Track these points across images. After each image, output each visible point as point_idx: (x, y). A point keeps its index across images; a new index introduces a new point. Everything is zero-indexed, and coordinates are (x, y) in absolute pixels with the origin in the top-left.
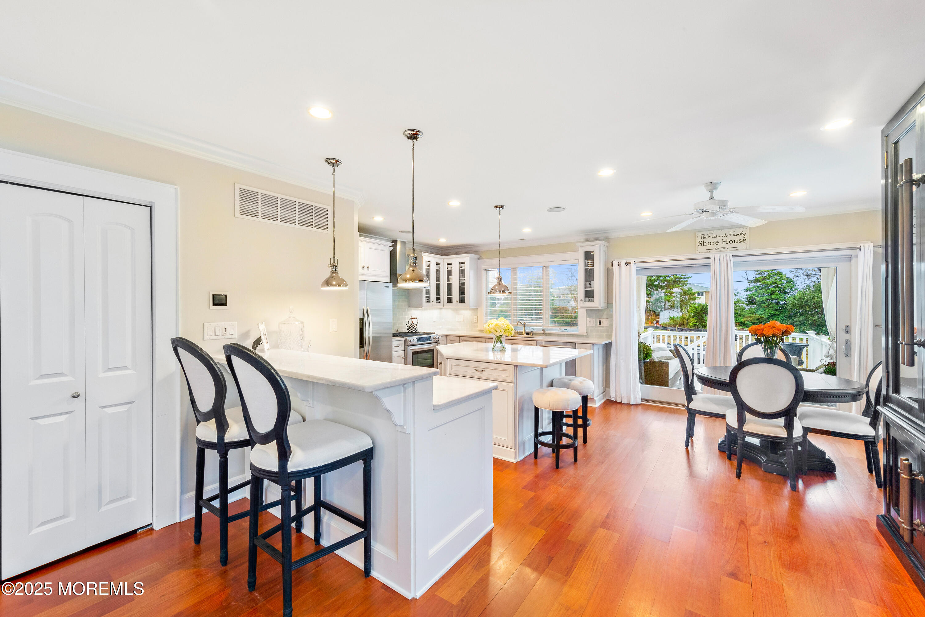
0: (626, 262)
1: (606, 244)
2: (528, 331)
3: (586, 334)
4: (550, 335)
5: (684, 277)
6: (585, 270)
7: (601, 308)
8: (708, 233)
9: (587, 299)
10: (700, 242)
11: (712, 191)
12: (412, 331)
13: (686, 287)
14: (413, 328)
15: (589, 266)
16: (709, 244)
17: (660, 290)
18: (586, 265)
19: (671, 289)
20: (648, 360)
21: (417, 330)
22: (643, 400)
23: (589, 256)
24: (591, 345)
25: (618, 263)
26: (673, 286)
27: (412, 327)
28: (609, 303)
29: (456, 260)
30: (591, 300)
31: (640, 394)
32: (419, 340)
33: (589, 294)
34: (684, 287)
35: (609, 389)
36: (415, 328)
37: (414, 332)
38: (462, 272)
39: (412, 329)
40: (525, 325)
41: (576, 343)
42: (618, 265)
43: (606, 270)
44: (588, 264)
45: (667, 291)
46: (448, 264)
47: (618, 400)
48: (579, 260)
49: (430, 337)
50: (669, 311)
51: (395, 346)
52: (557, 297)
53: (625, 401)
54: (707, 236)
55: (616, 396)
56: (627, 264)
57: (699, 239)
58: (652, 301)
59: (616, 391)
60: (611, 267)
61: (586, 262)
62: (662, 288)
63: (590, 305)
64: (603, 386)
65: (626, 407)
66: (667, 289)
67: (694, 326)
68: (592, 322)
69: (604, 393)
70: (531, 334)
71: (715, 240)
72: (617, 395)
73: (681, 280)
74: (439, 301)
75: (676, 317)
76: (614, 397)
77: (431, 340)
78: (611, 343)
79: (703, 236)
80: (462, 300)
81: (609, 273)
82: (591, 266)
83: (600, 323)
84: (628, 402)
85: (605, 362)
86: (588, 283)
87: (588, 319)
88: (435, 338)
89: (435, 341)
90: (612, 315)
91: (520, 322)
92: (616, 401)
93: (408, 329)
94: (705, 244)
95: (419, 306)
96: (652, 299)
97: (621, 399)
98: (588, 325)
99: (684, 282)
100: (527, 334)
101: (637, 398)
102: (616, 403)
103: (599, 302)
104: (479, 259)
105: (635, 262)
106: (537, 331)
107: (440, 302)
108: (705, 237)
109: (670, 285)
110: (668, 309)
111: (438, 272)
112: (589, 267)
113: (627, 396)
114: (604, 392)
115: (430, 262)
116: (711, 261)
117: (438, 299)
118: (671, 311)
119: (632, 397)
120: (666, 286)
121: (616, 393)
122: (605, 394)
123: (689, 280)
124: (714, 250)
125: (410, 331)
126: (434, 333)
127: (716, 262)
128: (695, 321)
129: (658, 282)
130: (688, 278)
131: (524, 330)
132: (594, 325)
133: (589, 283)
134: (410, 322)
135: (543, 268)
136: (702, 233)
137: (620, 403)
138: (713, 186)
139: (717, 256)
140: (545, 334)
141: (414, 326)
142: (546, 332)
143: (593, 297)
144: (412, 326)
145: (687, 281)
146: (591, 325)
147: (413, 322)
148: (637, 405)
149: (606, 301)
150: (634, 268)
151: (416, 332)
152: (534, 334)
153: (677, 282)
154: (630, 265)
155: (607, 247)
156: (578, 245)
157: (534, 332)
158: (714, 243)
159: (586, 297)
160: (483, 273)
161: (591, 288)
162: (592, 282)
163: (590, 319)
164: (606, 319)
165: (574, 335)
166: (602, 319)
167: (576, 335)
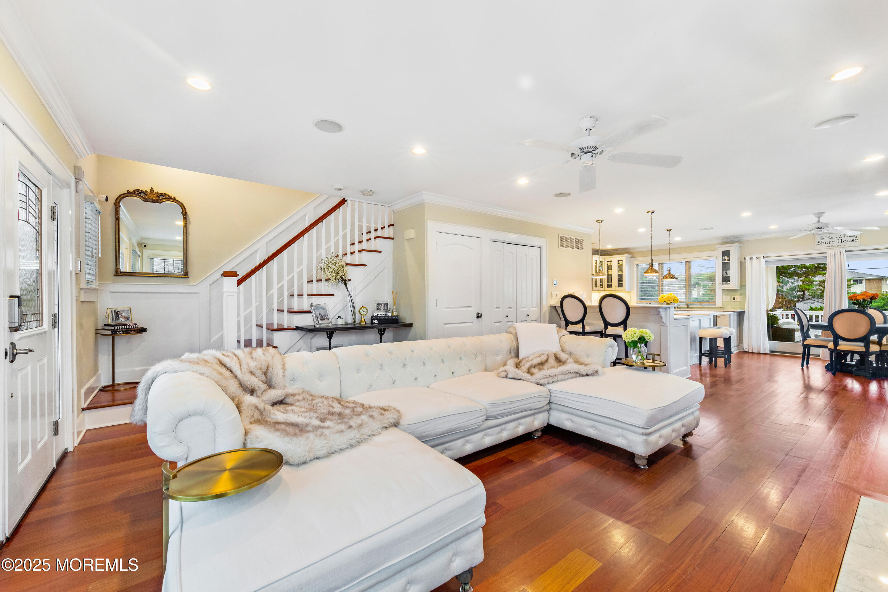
1: (740, 245)
3: (723, 307)
4: (692, 308)
6: (723, 263)
7: (735, 289)
8: (826, 235)
9: (724, 283)
10: (819, 242)
11: (819, 218)
16: (827, 243)
17: (796, 278)
18: (724, 260)
19: (812, 276)
20: (775, 326)
22: (771, 351)
23: (726, 253)
25: (750, 257)
26: (815, 274)
28: (742, 285)
29: (614, 259)
30: (727, 284)
31: (768, 347)
33: (726, 280)
35: (742, 344)
38: (620, 267)
42: (750, 259)
43: (740, 263)
45: (807, 279)
46: (608, 262)
47: (750, 351)
48: (718, 257)
50: (810, 301)
53: (756, 351)
54: (825, 238)
55: (748, 348)
56: (757, 258)
57: (818, 240)
58: (786, 290)
59: (748, 344)
60: (743, 260)
61: (724, 258)
62: (799, 275)
63: (726, 286)
64: (737, 341)
65: (756, 355)
66: (806, 277)
68: (727, 299)
71: (832, 240)
75: (820, 307)
76: (746, 349)
78: (744, 311)
79: (821, 238)
80: (620, 285)
81: (742, 266)
83: (734, 299)
84: (758, 352)
85: (739, 324)
86: (724, 272)
87: (724, 297)
90: (745, 294)
94: (823, 243)
96: (786, 288)
97: (752, 349)
98: (724, 300)
101: (765, 349)
102: (748, 352)
103: (734, 283)
104: (633, 257)
105: (764, 256)
107: (602, 287)
108: (823, 238)
109: (811, 272)
110: (809, 299)
112: (726, 261)
113: (758, 348)
114: (739, 345)
116: (827, 255)
118: (813, 302)
119: (762, 348)
120: (805, 273)
121: (748, 346)
122: (739, 347)
124: (831, 247)
127: (831, 255)
129: (794, 268)
132: (729, 301)
133: (726, 272)
135: (686, 263)
136: (820, 236)
137: (752, 353)
138: (819, 215)
139: (832, 251)
140: (688, 307)
143: (729, 281)
146: (727, 301)
148: (766, 354)
149: (740, 284)
150: (763, 261)
153: (821, 268)
154: (760, 259)
155: (741, 248)
156: (717, 246)
158: (831, 243)
159: (723, 281)
160: (635, 266)
161: (727, 275)
162: (728, 271)
163: (726, 296)
164: (740, 296)
165: (712, 308)
166: (736, 296)
167: (714, 308)
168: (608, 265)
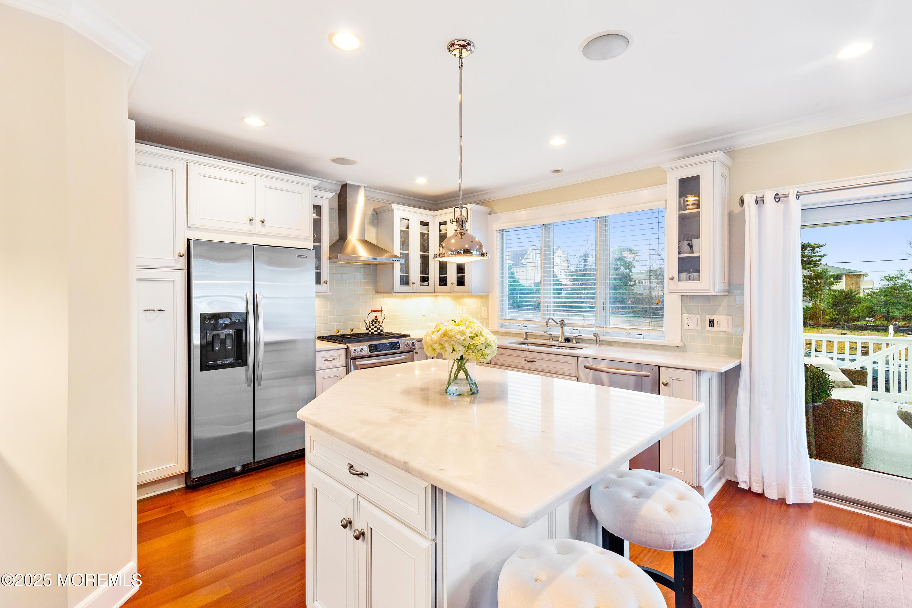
0: (777, 194)
1: (729, 162)
2: (568, 334)
3: (680, 345)
4: (609, 343)
5: (815, 255)
6: (681, 218)
7: (715, 294)
9: (684, 275)
12: (372, 331)
13: (819, 268)
14: (376, 327)
15: (688, 207)
18: (682, 206)
21: (382, 331)
22: (817, 493)
23: (689, 186)
24: (695, 372)
25: (756, 198)
27: (373, 325)
28: (734, 284)
29: (451, 216)
30: (692, 278)
31: (810, 480)
32: (371, 348)
33: (689, 266)
34: (815, 269)
35: (732, 459)
36: (378, 327)
37: (377, 333)
39: (373, 329)
40: (562, 324)
41: (659, 367)
42: (757, 202)
43: (727, 216)
44: (687, 203)
46: (441, 224)
47: (756, 489)
48: (666, 201)
49: (398, 342)
51: (326, 359)
52: (639, 282)
53: (772, 494)
55: (750, 477)
56: (778, 198)
59: (750, 468)
60: (737, 208)
61: (682, 201)
63: (691, 287)
64: (719, 452)
65: (775, 508)
67: (833, 320)
68: (694, 321)
69: (722, 468)
70: (574, 341)
72: (752, 478)
73: (811, 259)
74: (426, 283)
76: (745, 482)
77: (399, 348)
78: (738, 368)
80: (461, 282)
81: (734, 223)
82: (692, 209)
83: (711, 323)
84: (781, 497)
85: (723, 401)
86: (685, 243)
87: (686, 316)
88: (407, 345)
89: (407, 349)
90: (741, 308)
91: (552, 319)
92: (750, 488)
93: (367, 329)
95: (389, 292)
97: (761, 486)
98: (685, 326)
99: (816, 261)
100: (568, 340)
101: (802, 490)
102: (748, 494)
103: (710, 280)
104: (490, 213)
105: (798, 192)
106: (584, 336)
107: (428, 285)
111: (424, 237)
112: (689, 209)
113: (778, 484)
114: (722, 464)
115: (408, 220)
117: (424, 280)
119: (791, 488)
121: (750, 472)
122: (724, 469)
123: (823, 258)
125: (370, 331)
126: (409, 336)
128: (834, 313)
130: (822, 256)
131: (560, 333)
132: (699, 328)
133: (689, 244)
134: (373, 316)
135: (596, 222)
137: (761, 496)
140: (598, 342)
141: (378, 323)
142: (602, 338)
143: (697, 271)
144: (374, 323)
145: (820, 260)
146: (692, 327)
147: (376, 317)
148: (802, 506)
149: (727, 280)
150: (795, 206)
151: (379, 333)
152: (580, 341)
154: (788, 201)
155: (728, 169)
157: (579, 337)
159: (681, 271)
160: (496, 236)
161: (693, 252)
162: (695, 241)
163: (689, 315)
164: (726, 316)
165: (656, 345)
166: (717, 315)
167: (660, 346)
168: (441, 232)
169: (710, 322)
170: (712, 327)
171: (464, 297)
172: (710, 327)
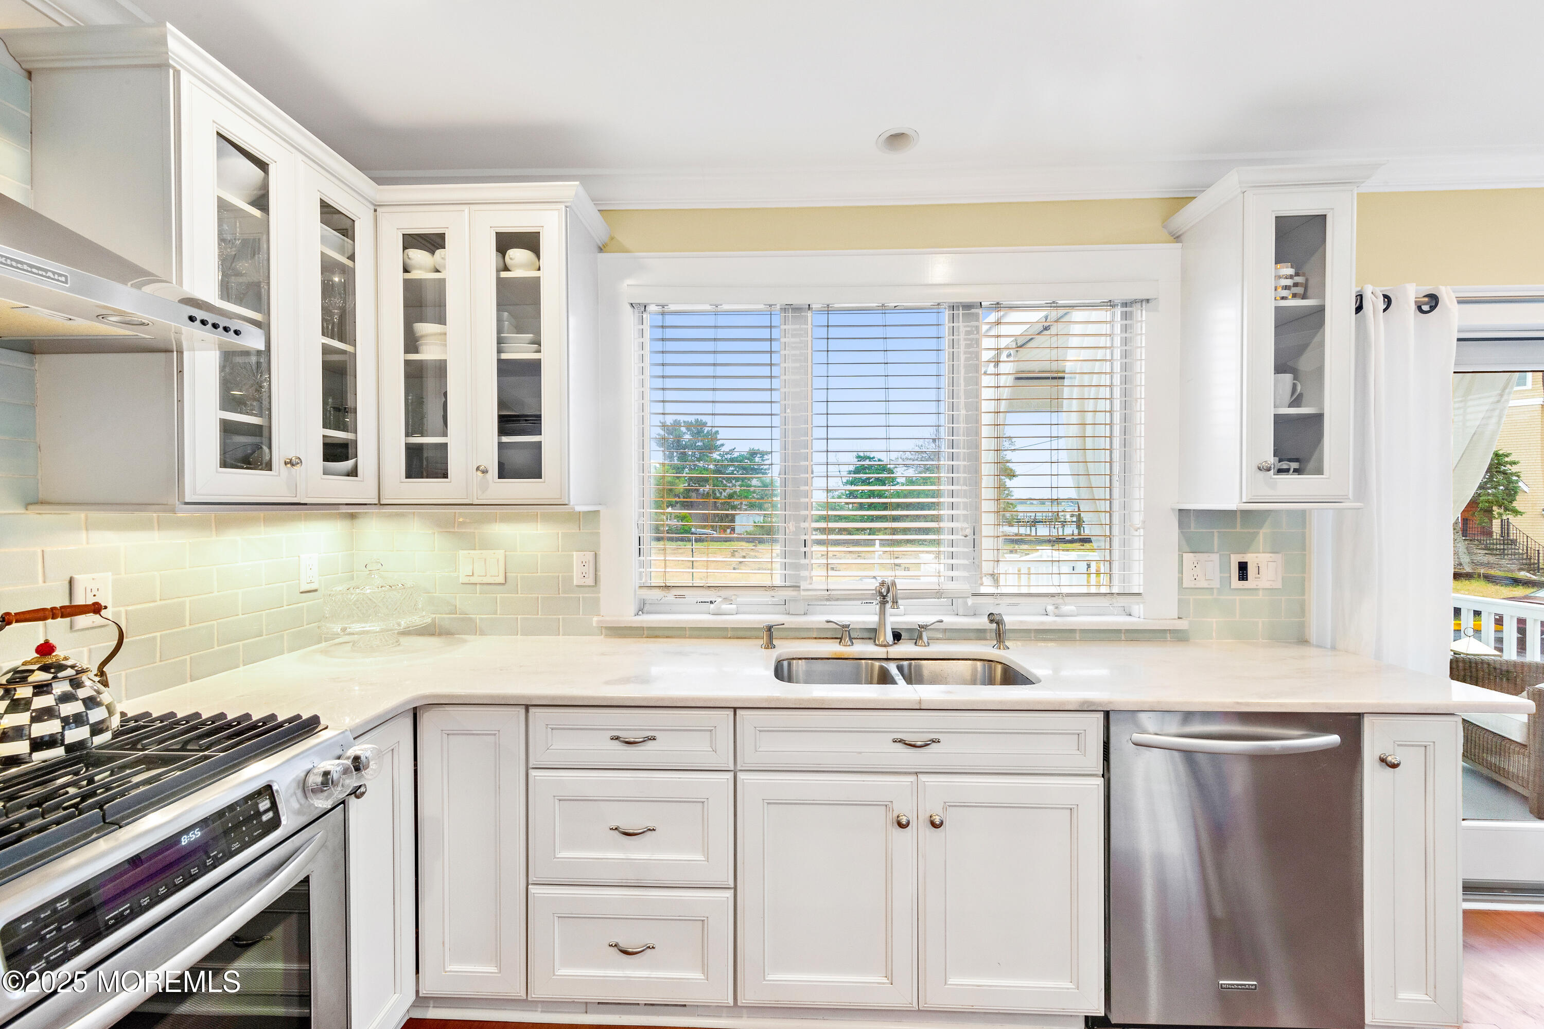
3: (1177, 625)
29: (470, 216)
74: (349, 464)
80: (519, 464)
83: (1243, 568)
87: (1189, 558)
98: (1188, 582)
100: (896, 636)
107: (353, 473)
111: (337, 282)
117: (339, 451)
132: (1218, 583)
163: (1196, 554)
164: (1271, 555)
165: (1119, 631)
166: (1252, 553)
167: (1127, 631)
168: (408, 276)
169: (1240, 569)
170: (1243, 580)
171: (493, 519)
172: (1239, 580)
